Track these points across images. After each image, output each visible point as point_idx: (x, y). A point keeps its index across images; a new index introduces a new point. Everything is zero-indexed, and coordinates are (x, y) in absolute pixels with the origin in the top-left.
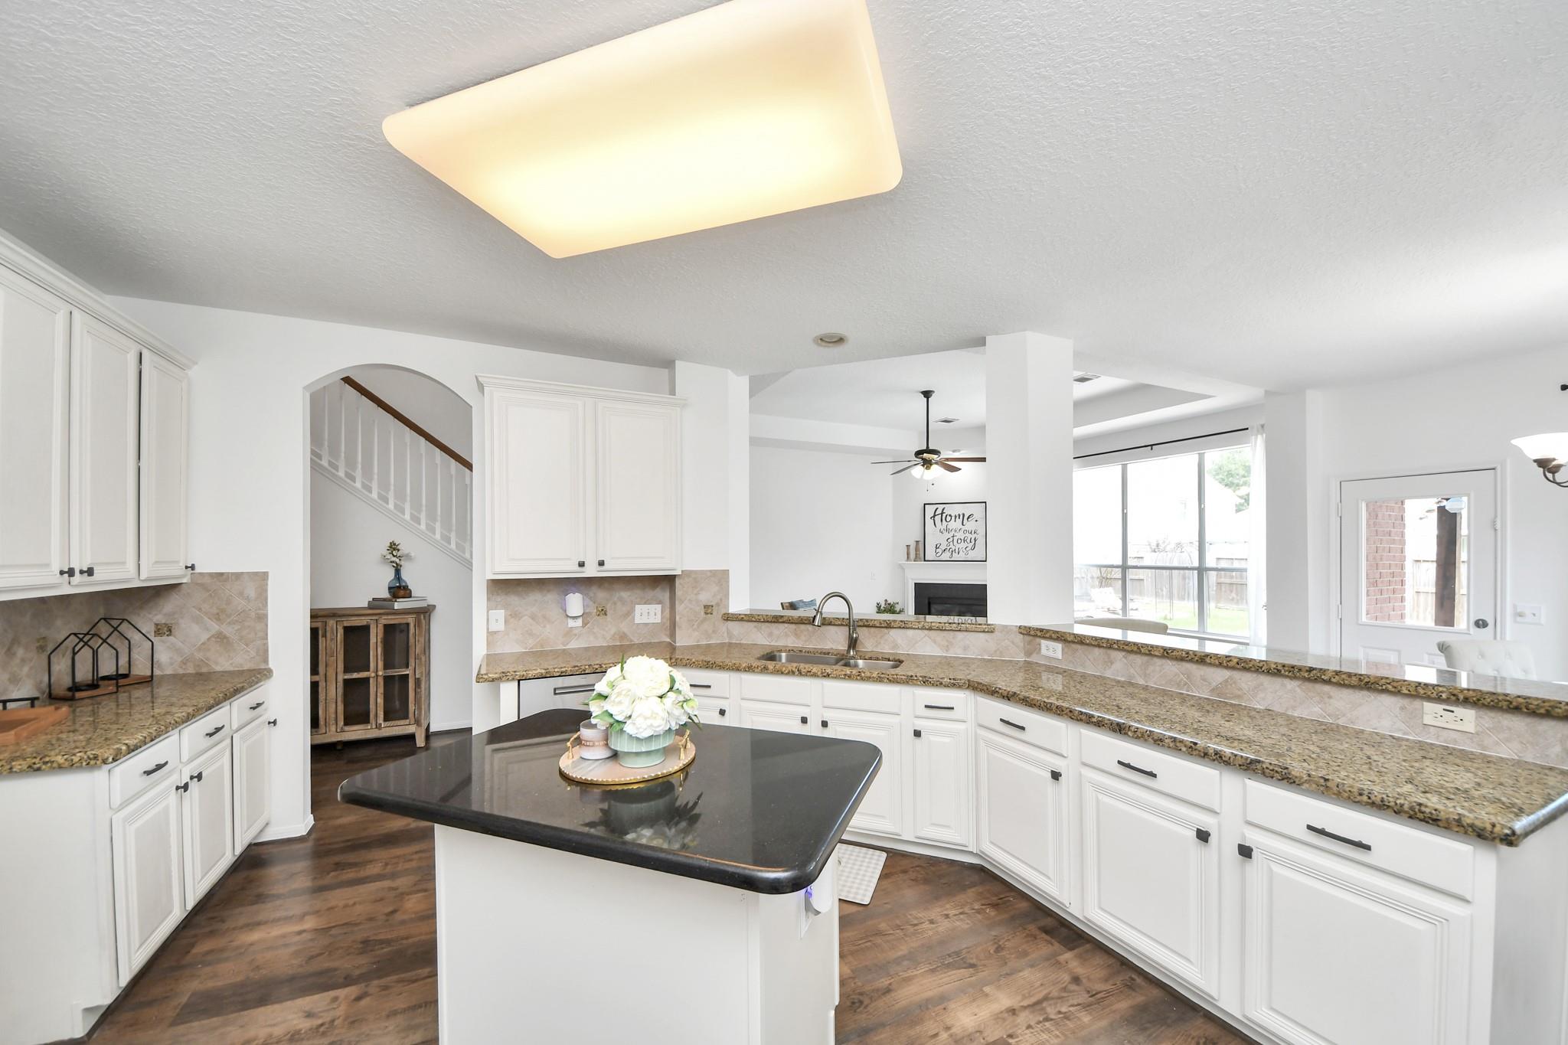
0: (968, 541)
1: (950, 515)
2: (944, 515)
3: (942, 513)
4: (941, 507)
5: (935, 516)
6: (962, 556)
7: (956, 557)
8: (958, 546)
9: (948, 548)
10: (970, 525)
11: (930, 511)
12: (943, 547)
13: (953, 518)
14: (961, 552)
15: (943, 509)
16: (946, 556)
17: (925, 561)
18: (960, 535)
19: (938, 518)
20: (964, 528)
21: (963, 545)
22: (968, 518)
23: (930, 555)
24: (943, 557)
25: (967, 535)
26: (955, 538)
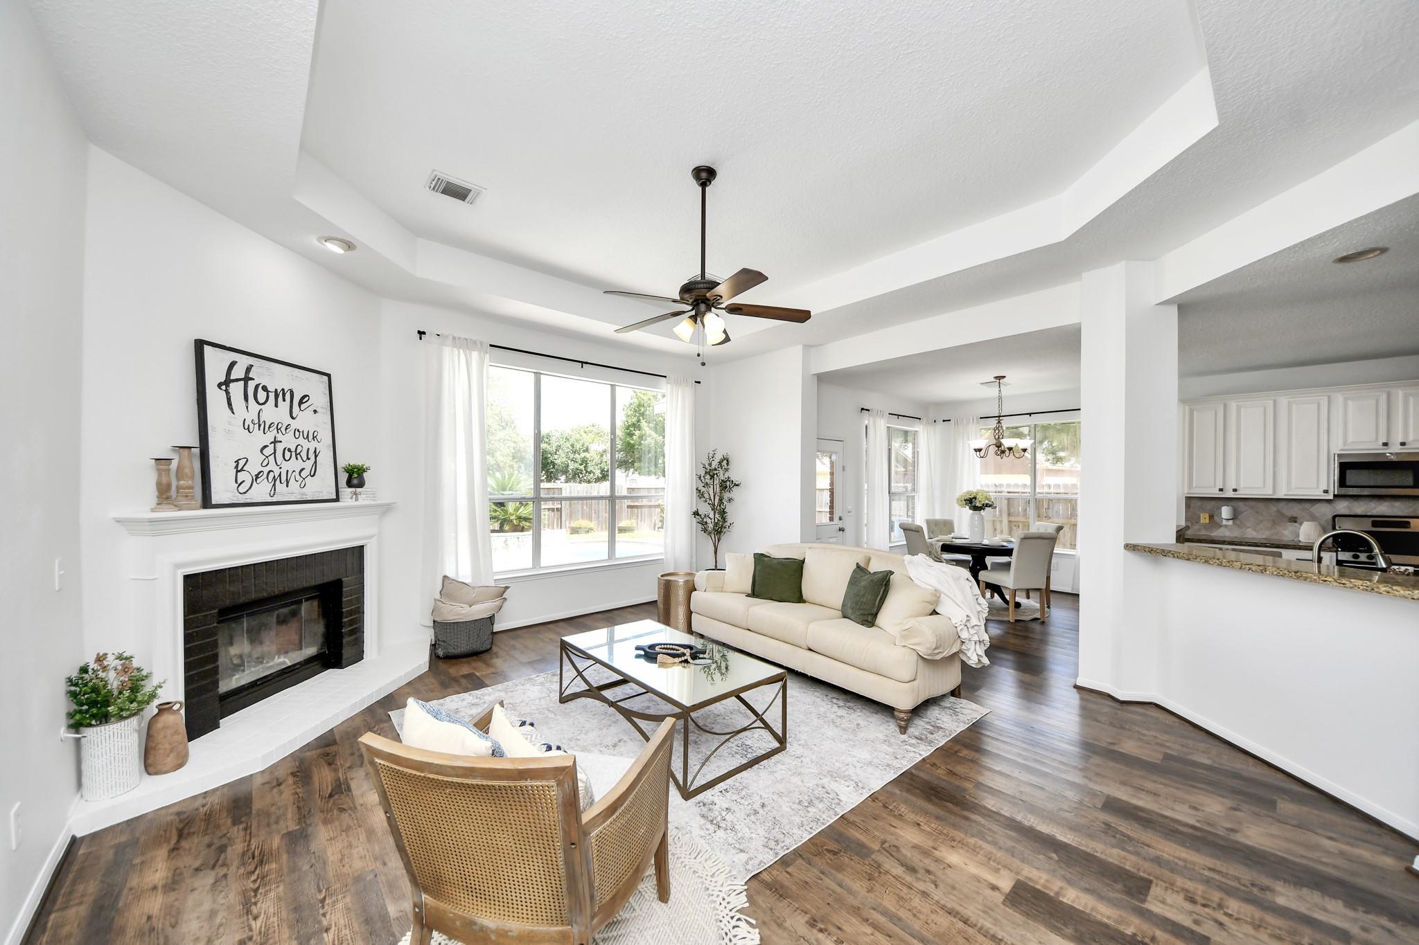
0: (304, 455)
1: (265, 389)
2: (252, 385)
3: (247, 379)
4: (244, 361)
5: (227, 382)
6: (293, 491)
7: (283, 492)
8: (286, 466)
9: (266, 470)
10: (305, 420)
11: (216, 364)
12: (253, 467)
13: (272, 396)
14: (292, 481)
15: (249, 369)
16: (261, 491)
17: (207, 503)
18: (288, 441)
19: (236, 389)
20: (295, 424)
21: (295, 465)
22: (301, 402)
23: (222, 489)
24: (255, 495)
25: (301, 441)
26: (280, 447)
